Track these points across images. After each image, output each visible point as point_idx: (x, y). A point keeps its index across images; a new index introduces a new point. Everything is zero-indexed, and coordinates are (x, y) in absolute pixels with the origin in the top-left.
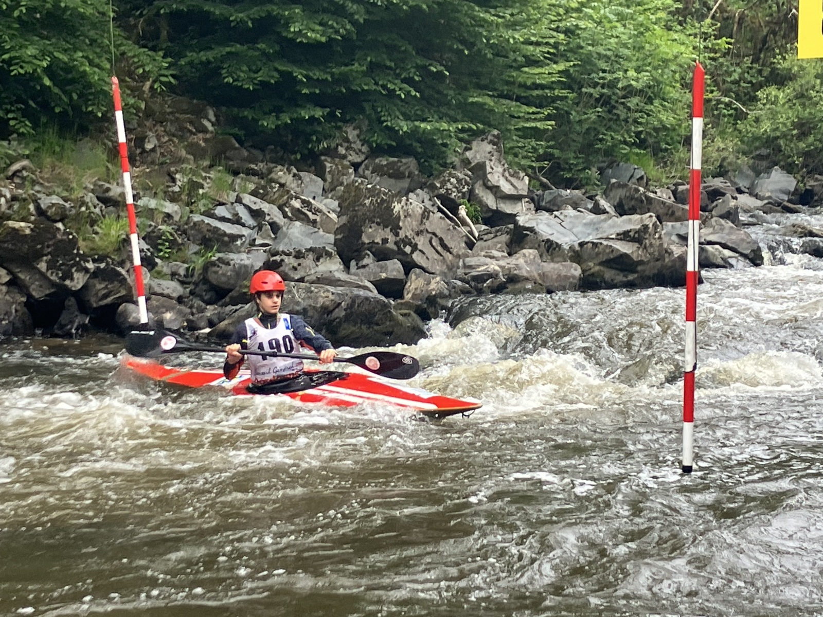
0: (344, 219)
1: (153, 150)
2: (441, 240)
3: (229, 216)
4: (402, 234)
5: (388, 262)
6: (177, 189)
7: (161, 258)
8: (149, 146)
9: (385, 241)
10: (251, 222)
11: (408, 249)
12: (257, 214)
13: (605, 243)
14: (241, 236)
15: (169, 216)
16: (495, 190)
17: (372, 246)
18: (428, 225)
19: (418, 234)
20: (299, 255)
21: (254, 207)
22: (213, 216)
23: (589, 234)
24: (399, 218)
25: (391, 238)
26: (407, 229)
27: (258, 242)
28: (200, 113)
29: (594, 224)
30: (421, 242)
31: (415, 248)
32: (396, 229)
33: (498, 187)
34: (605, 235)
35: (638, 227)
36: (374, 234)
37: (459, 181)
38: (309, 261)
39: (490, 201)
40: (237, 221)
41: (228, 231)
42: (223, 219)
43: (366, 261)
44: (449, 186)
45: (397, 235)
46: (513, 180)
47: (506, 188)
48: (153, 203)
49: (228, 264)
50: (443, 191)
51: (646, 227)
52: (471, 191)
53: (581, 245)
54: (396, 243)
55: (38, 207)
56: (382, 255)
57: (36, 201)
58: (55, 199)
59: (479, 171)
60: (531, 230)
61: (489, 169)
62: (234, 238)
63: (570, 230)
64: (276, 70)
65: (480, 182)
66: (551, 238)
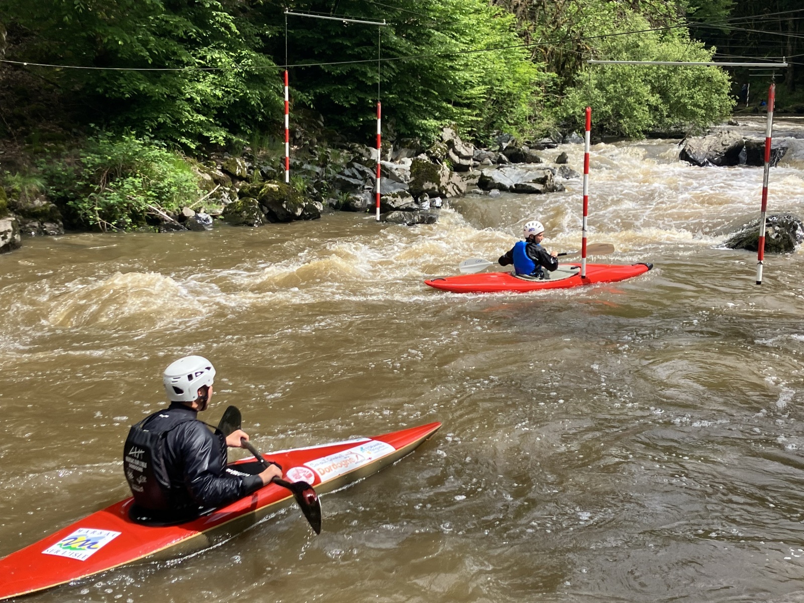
0: (413, 179)
1: (300, 138)
2: (457, 187)
3: (350, 174)
4: (441, 185)
5: (436, 199)
6: (317, 159)
7: (324, 196)
8: (298, 136)
9: (434, 188)
10: (360, 177)
11: (444, 192)
12: (363, 173)
13: (528, 184)
14: (360, 185)
15: (318, 173)
16: (458, 154)
17: (427, 191)
18: (452, 180)
19: (448, 184)
20: (394, 196)
21: (361, 169)
22: (344, 175)
23: (518, 180)
24: (439, 177)
25: (436, 187)
26: (443, 181)
27: (366, 187)
28: (318, 118)
29: (520, 174)
30: (449, 188)
31: (446, 190)
32: (438, 183)
33: (460, 152)
34: (527, 181)
35: (543, 176)
36: (428, 185)
37: (441, 149)
38: (399, 199)
39: (456, 158)
40: (354, 177)
41: (354, 183)
42: (348, 176)
43: (425, 198)
45: (439, 185)
46: (467, 148)
47: (464, 153)
48: (309, 167)
49: (358, 200)
51: (546, 177)
52: (448, 155)
53: (516, 185)
54: (439, 190)
55: (262, 172)
56: (433, 195)
57: (260, 169)
58: (269, 168)
59: (450, 144)
60: (490, 178)
61: (455, 143)
62: (356, 186)
63: (509, 178)
64: (358, 97)
65: (451, 150)
66: (501, 182)
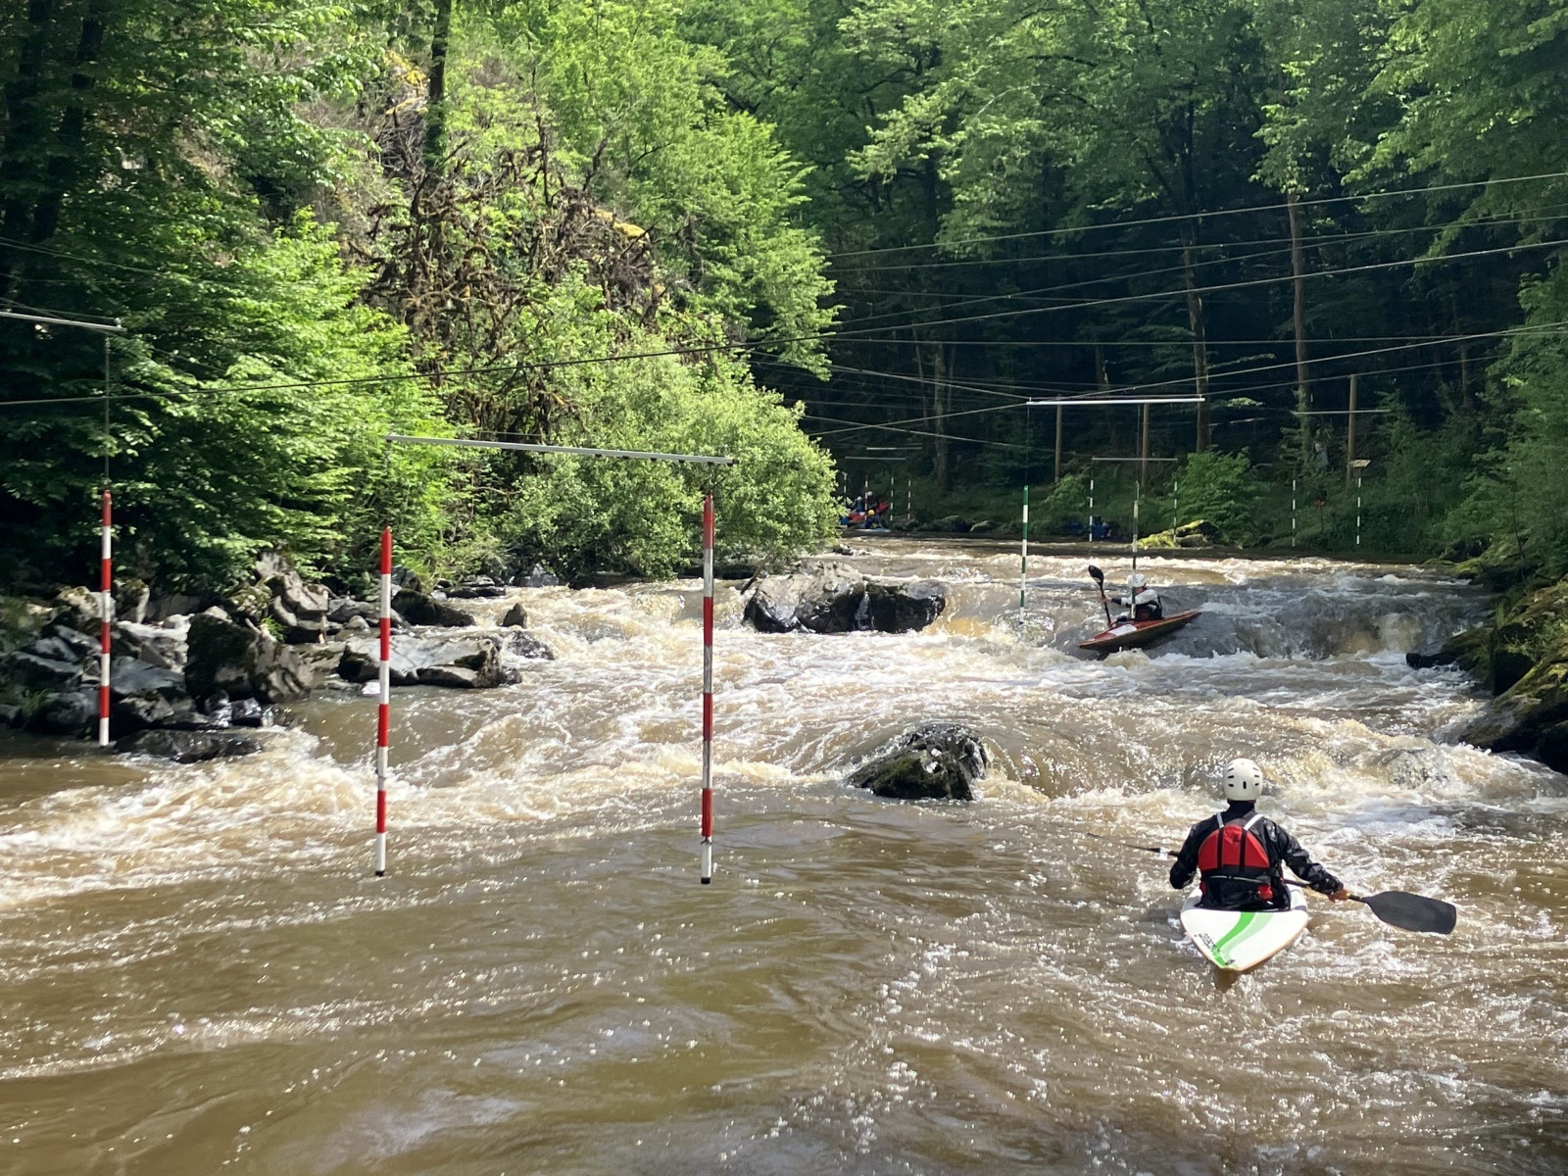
0: (194, 659)
2: (292, 675)
3: (50, 652)
4: (257, 672)
9: (240, 679)
10: (73, 657)
11: (263, 687)
12: (80, 650)
13: (446, 670)
14: (71, 675)
16: (294, 607)
17: (226, 685)
18: (280, 661)
19: (272, 669)
20: (151, 697)
21: (75, 641)
22: (34, 653)
23: (424, 661)
24: (253, 654)
25: (246, 676)
26: (262, 663)
27: (84, 679)
29: (428, 649)
30: (275, 678)
31: (268, 683)
32: (250, 668)
33: (298, 604)
34: (443, 662)
35: (477, 653)
36: (226, 674)
37: (257, 597)
38: (162, 703)
39: (291, 619)
40: (57, 656)
41: (58, 670)
42: (44, 656)
43: (221, 702)
44: (247, 603)
45: (251, 673)
46: (313, 595)
47: (307, 604)
50: (241, 608)
51: (483, 654)
52: (271, 609)
53: (419, 672)
54: (251, 682)
56: (238, 695)
59: (277, 586)
61: (287, 584)
63: (405, 656)
65: (278, 599)
